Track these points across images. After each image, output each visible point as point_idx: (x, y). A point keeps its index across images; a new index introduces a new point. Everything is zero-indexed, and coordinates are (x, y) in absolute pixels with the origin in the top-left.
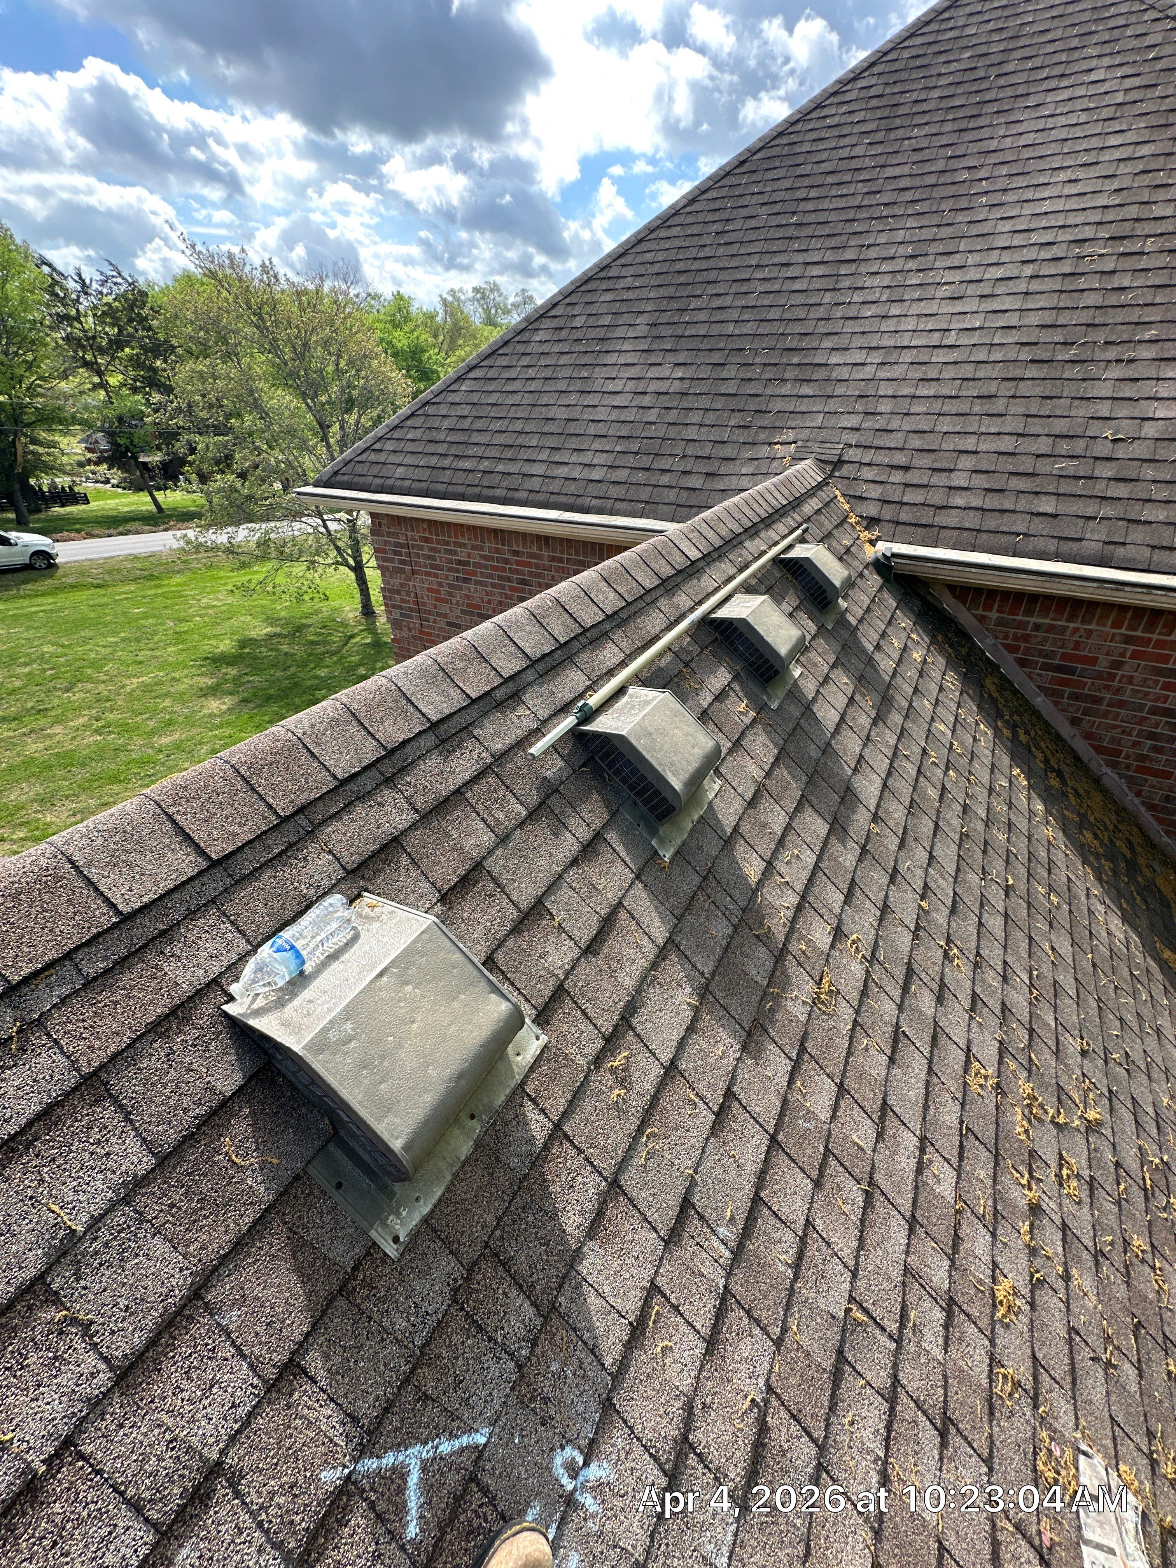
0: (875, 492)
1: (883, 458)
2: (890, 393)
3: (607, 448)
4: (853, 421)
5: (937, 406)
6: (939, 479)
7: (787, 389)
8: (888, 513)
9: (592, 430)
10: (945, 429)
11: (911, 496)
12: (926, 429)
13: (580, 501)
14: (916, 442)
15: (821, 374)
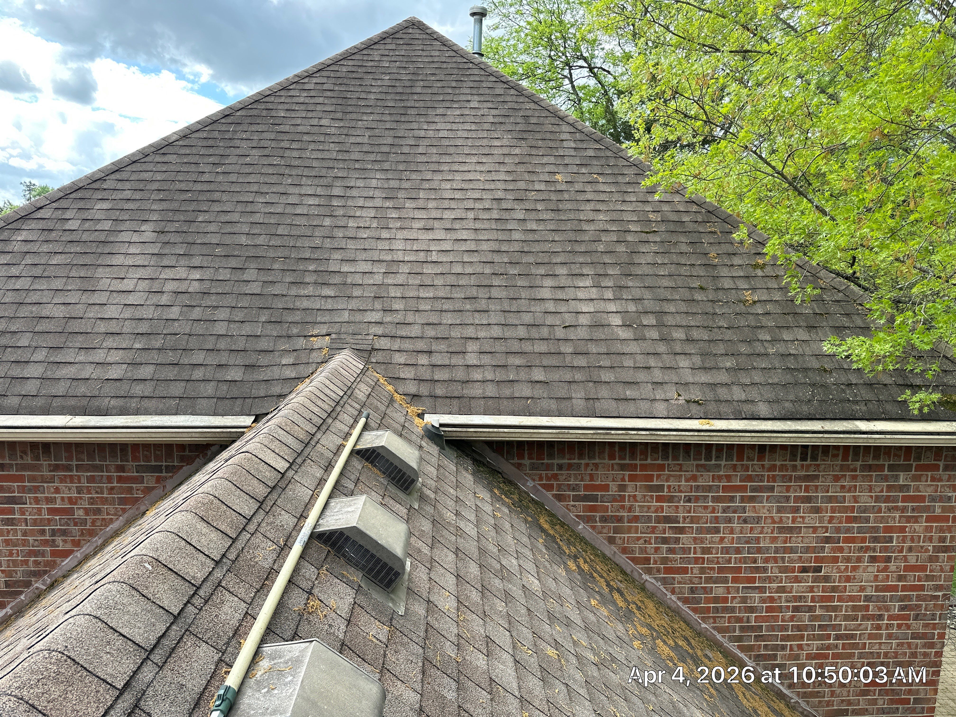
0: (408, 373)
1: (407, 345)
2: (399, 295)
3: (124, 346)
4: (375, 316)
5: (438, 305)
6: (456, 360)
7: (309, 290)
8: (424, 390)
9: (102, 327)
10: (450, 322)
11: (439, 375)
12: (435, 322)
13: (96, 403)
14: (431, 332)
15: (337, 279)
